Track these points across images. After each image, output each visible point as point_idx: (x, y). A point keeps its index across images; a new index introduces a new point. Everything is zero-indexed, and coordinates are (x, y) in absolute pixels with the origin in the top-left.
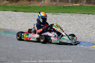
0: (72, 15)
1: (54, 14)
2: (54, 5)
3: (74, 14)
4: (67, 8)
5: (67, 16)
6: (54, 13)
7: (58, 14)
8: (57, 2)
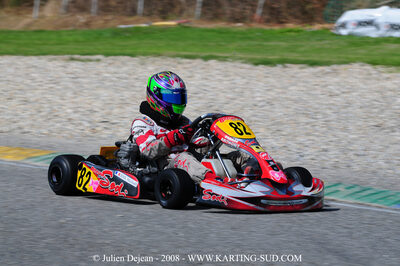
0: (143, 64)
1: (72, 59)
2: (80, 26)
3: (151, 59)
4: (128, 35)
5: (125, 69)
6: (76, 56)
7: (90, 60)
8: (92, 15)
